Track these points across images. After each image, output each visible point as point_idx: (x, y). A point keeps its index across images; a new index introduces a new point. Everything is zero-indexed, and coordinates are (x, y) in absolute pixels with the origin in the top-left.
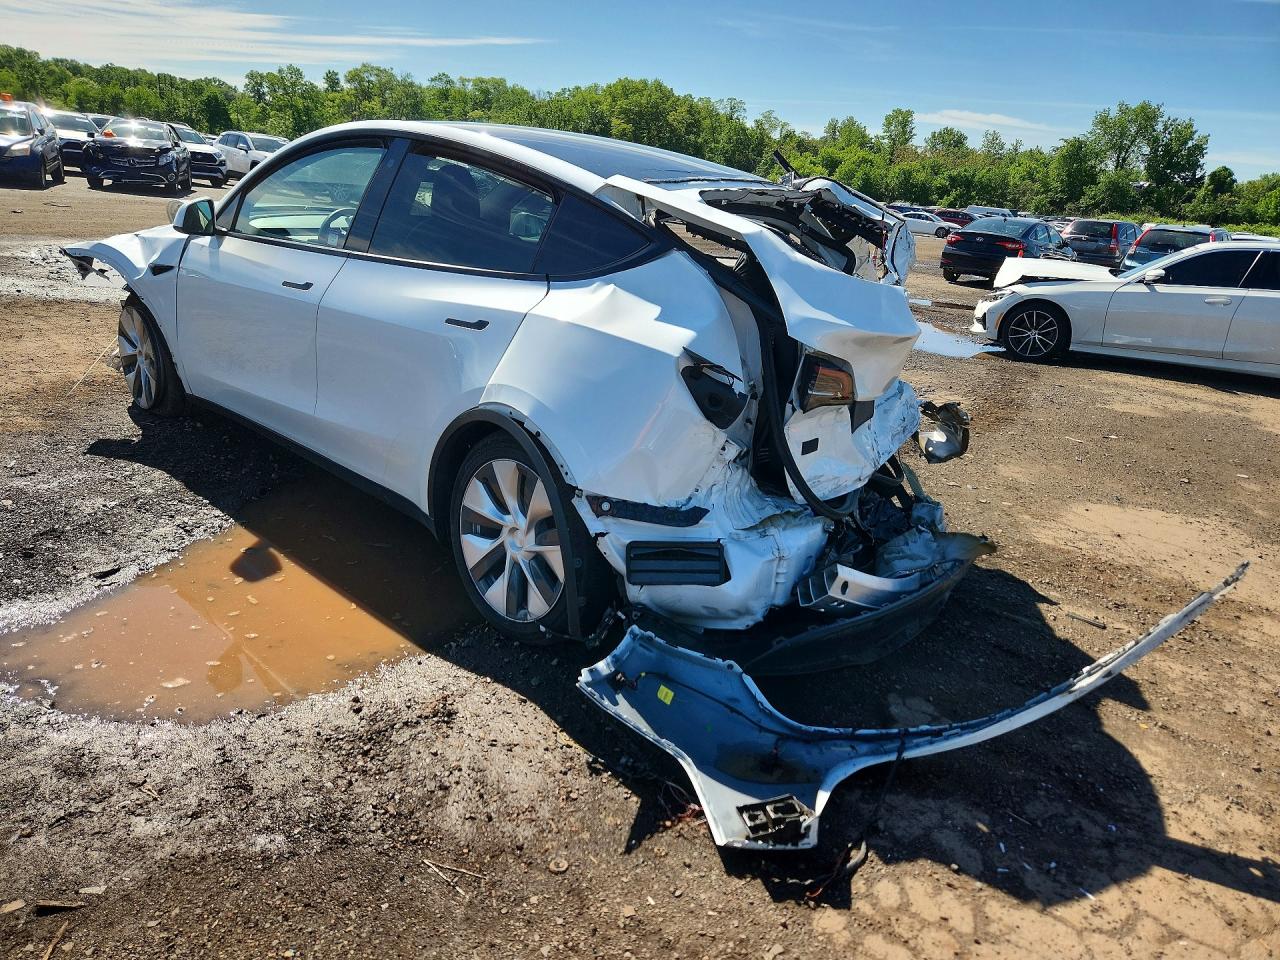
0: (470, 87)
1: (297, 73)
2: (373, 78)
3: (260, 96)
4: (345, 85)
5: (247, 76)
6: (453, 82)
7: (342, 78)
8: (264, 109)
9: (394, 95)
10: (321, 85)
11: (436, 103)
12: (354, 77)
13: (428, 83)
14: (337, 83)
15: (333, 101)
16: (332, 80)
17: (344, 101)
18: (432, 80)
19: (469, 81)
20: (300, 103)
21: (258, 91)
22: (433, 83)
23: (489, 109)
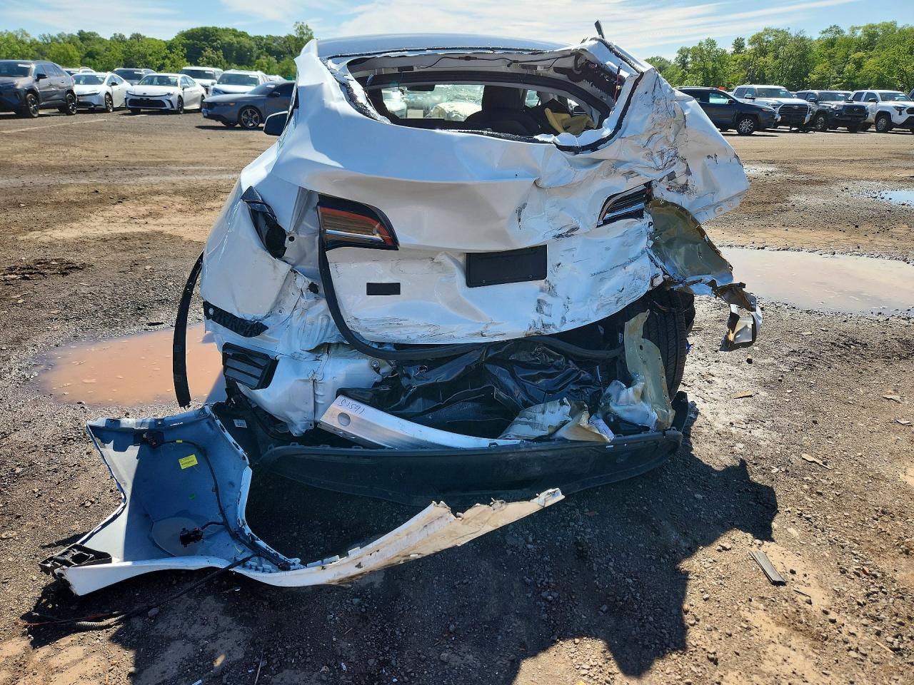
0: (859, 33)
1: (712, 43)
2: (771, 39)
3: (684, 64)
4: (748, 47)
5: (678, 52)
6: (842, 31)
7: (746, 42)
8: (684, 73)
9: (786, 50)
10: (730, 49)
11: (822, 51)
12: (757, 40)
13: (819, 36)
14: (743, 46)
15: (736, 61)
16: (739, 45)
17: (745, 59)
18: (824, 32)
19: (859, 28)
20: (710, 65)
21: (684, 60)
22: (824, 35)
23: (872, 49)
